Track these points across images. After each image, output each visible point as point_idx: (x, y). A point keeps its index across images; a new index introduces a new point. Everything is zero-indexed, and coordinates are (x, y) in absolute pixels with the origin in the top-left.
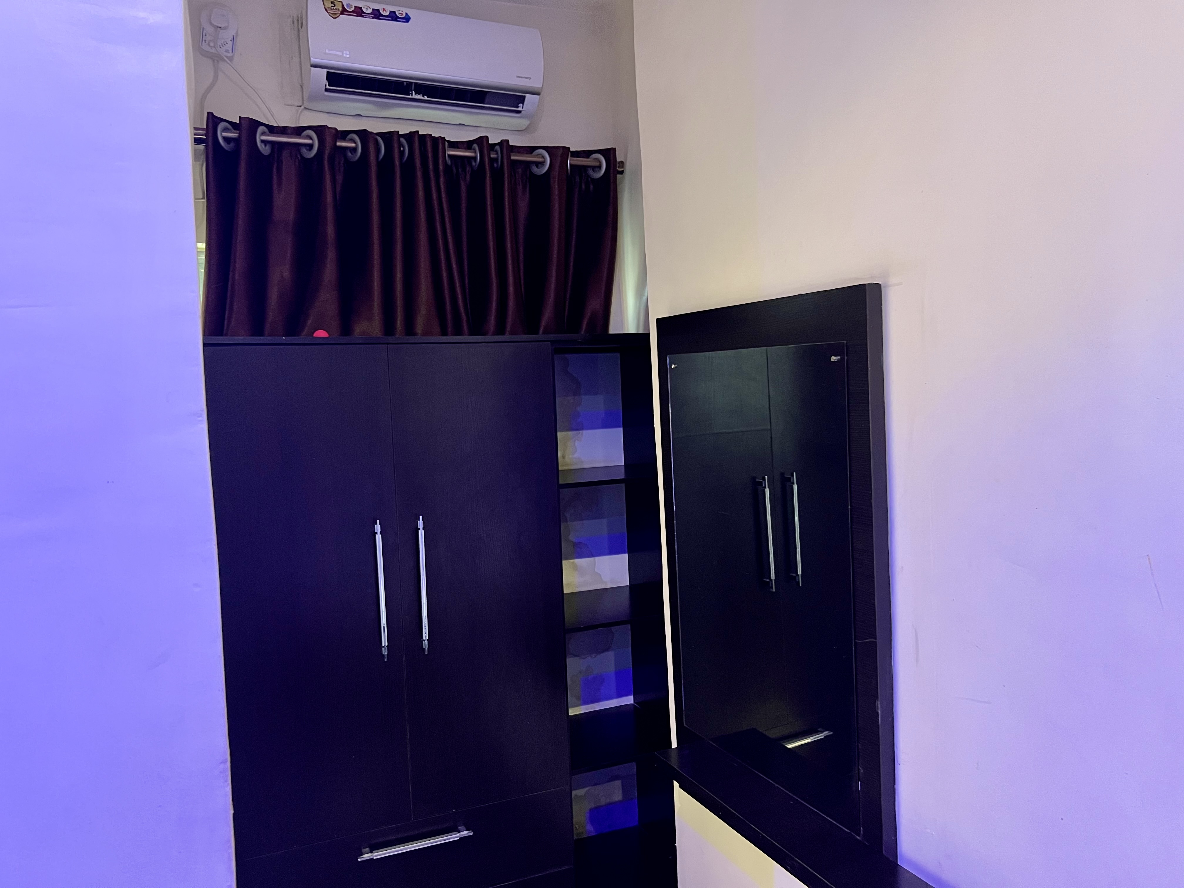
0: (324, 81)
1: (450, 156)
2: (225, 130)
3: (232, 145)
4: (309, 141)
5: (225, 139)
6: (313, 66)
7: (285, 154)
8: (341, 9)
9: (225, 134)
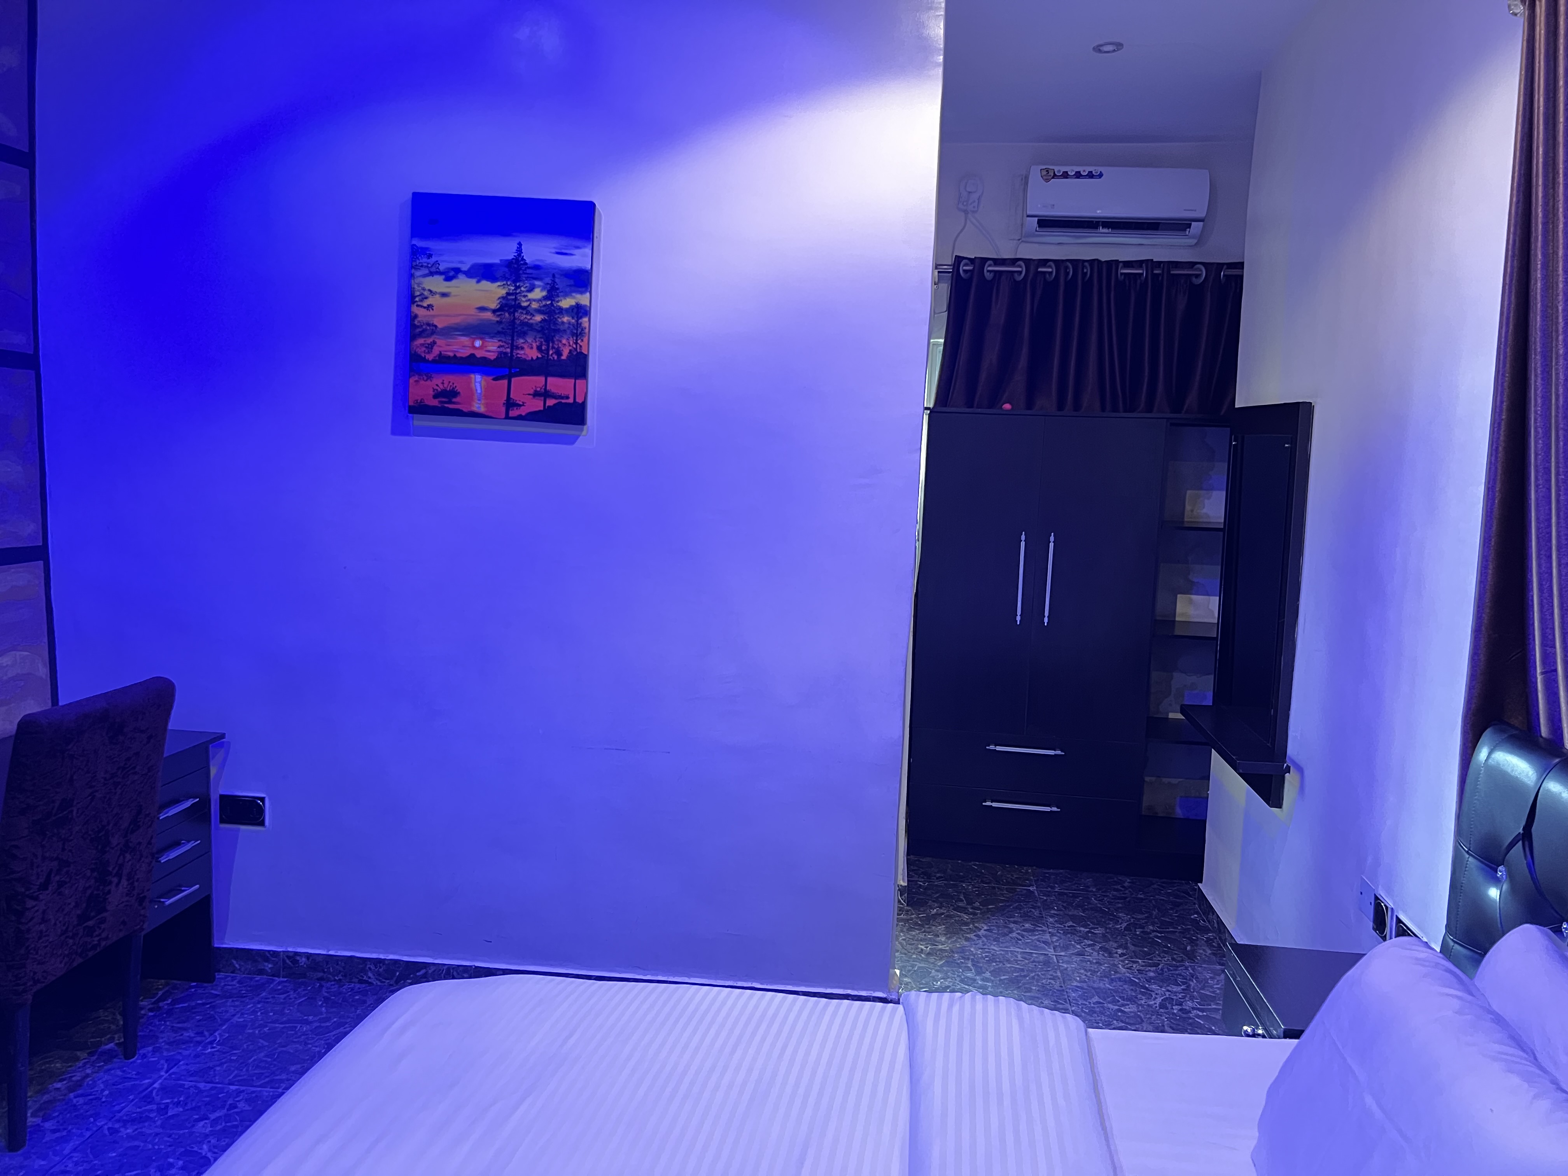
0: (1036, 225)
1: (1122, 274)
2: (966, 265)
3: (969, 274)
4: (1019, 269)
5: (964, 271)
6: (1028, 216)
7: (1003, 277)
8: (1052, 175)
9: (965, 268)
